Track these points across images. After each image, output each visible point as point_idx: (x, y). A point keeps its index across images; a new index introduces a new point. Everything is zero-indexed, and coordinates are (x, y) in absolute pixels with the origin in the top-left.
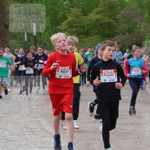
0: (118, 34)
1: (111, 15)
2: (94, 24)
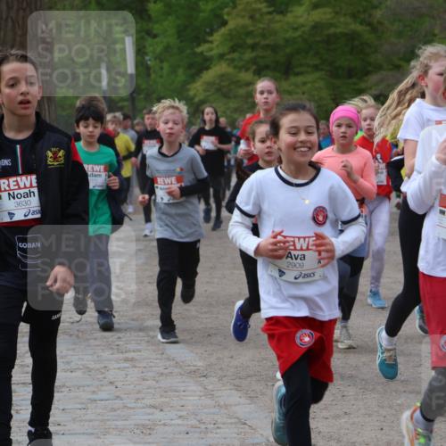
0: (379, 68)
1: (358, 12)
2: (306, 40)
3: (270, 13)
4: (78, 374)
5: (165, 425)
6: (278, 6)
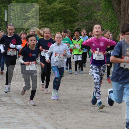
1: (72, 5)
2: (57, 12)
3: (47, 4)
5: (13, 122)
6: (49, 2)
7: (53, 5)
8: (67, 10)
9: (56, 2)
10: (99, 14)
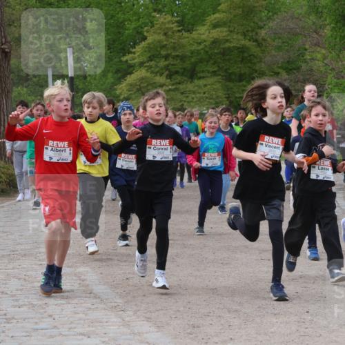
0: (263, 74)
1: (247, 31)
2: (207, 52)
3: (179, 31)
4: (24, 309)
6: (186, 25)
7: (194, 32)
8: (233, 47)
9: (204, 25)
10: (319, 56)
